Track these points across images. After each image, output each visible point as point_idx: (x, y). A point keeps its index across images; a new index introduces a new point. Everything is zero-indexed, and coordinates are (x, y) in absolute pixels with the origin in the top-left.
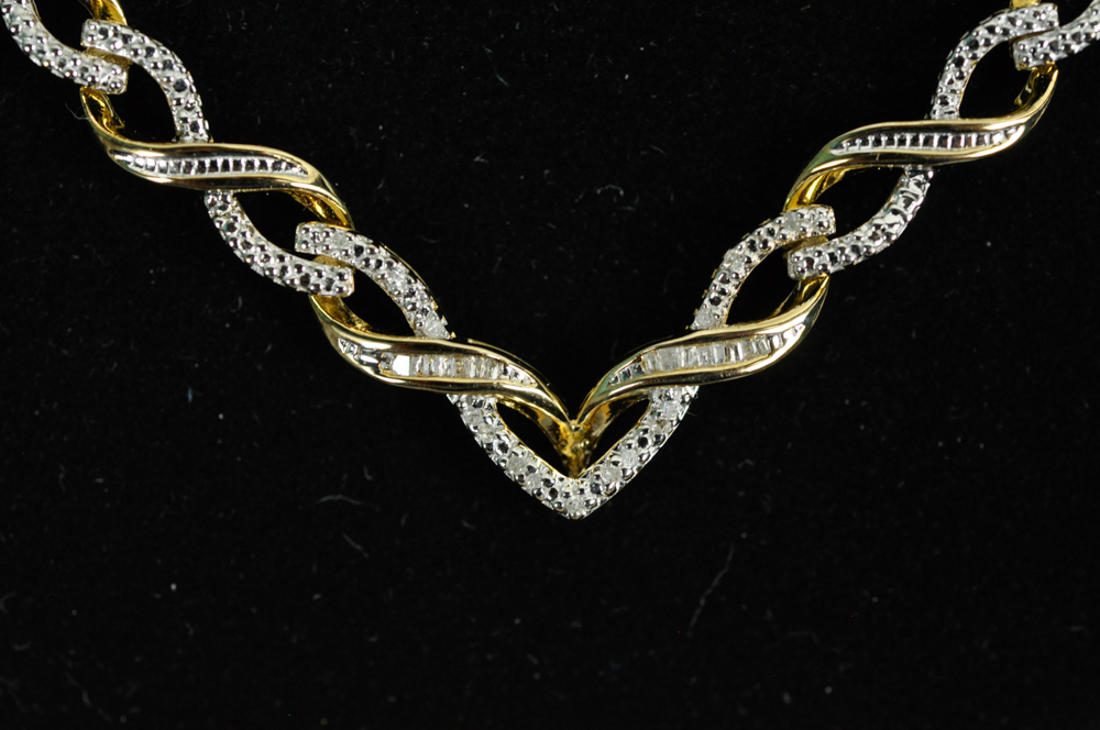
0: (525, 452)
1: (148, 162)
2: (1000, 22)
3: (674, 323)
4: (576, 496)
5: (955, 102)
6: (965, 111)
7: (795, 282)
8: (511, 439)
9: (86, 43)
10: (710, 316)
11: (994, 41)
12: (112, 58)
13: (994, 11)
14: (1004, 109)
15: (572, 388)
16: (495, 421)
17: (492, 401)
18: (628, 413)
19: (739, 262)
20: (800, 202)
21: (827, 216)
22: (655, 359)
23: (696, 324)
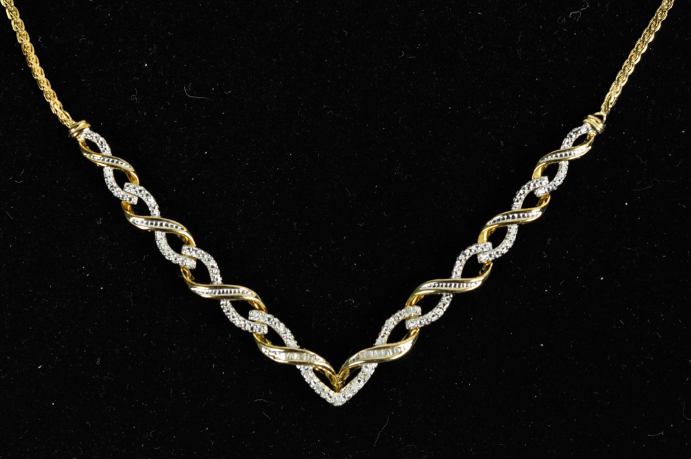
0: (322, 384)
1: (202, 291)
2: (473, 247)
3: (369, 343)
4: (338, 398)
5: (459, 273)
6: (463, 276)
7: (408, 330)
8: (317, 380)
9: (183, 252)
10: (381, 340)
11: (471, 254)
12: (191, 257)
13: (471, 244)
14: (475, 275)
15: (337, 364)
16: (312, 374)
17: (311, 368)
18: (355, 372)
19: (391, 323)
20: (411, 305)
21: (419, 309)
22: (364, 354)
23: (376, 344)
